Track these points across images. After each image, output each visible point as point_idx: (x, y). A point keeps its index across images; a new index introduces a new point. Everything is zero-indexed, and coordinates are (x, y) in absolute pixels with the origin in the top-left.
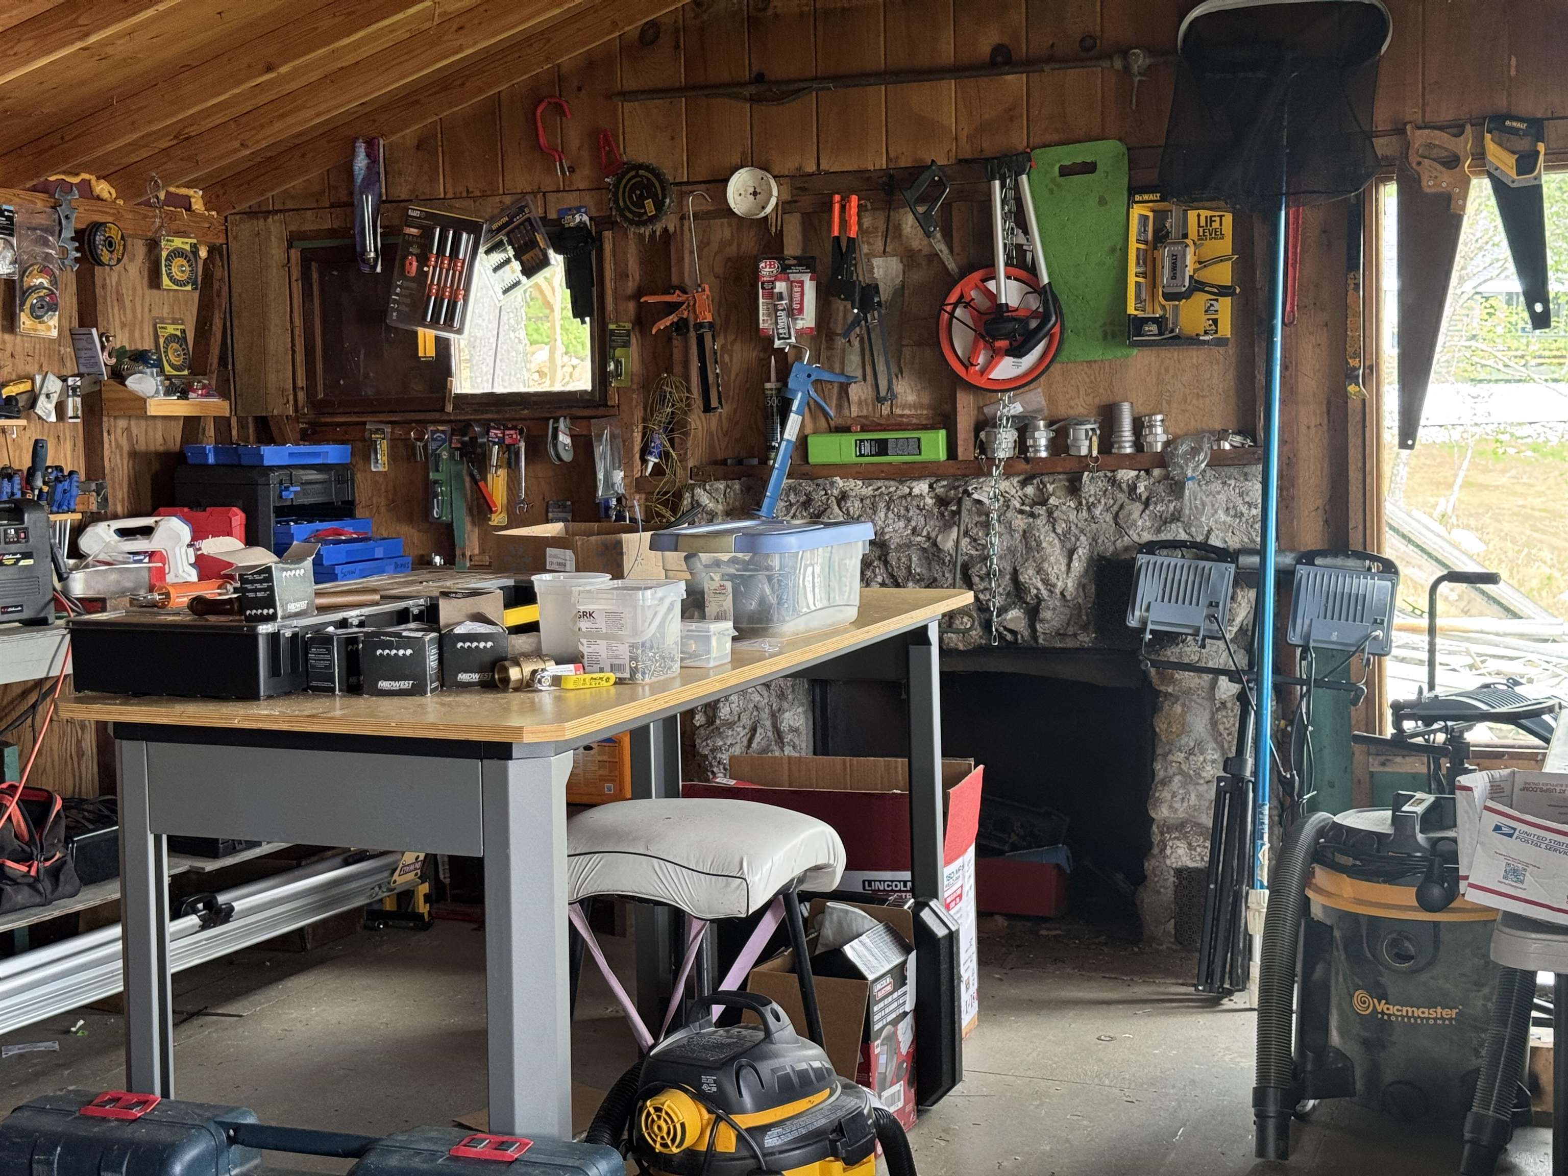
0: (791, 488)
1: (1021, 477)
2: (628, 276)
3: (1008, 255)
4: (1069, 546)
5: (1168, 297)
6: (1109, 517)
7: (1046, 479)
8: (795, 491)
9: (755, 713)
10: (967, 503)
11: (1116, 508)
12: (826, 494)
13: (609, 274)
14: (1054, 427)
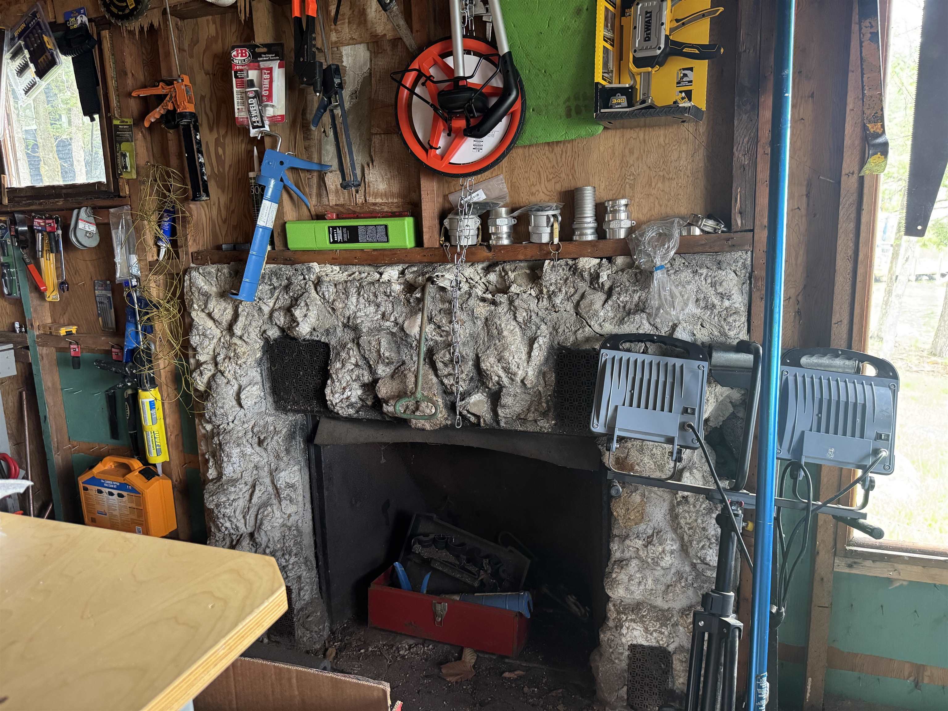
0: (274, 273)
1: (485, 264)
2: (126, 74)
3: (467, 28)
4: (529, 333)
5: (639, 62)
6: (570, 306)
7: (508, 267)
8: (276, 275)
9: (255, 472)
10: (431, 289)
11: (577, 297)
12: (304, 279)
13: (110, 72)
14: (516, 214)
